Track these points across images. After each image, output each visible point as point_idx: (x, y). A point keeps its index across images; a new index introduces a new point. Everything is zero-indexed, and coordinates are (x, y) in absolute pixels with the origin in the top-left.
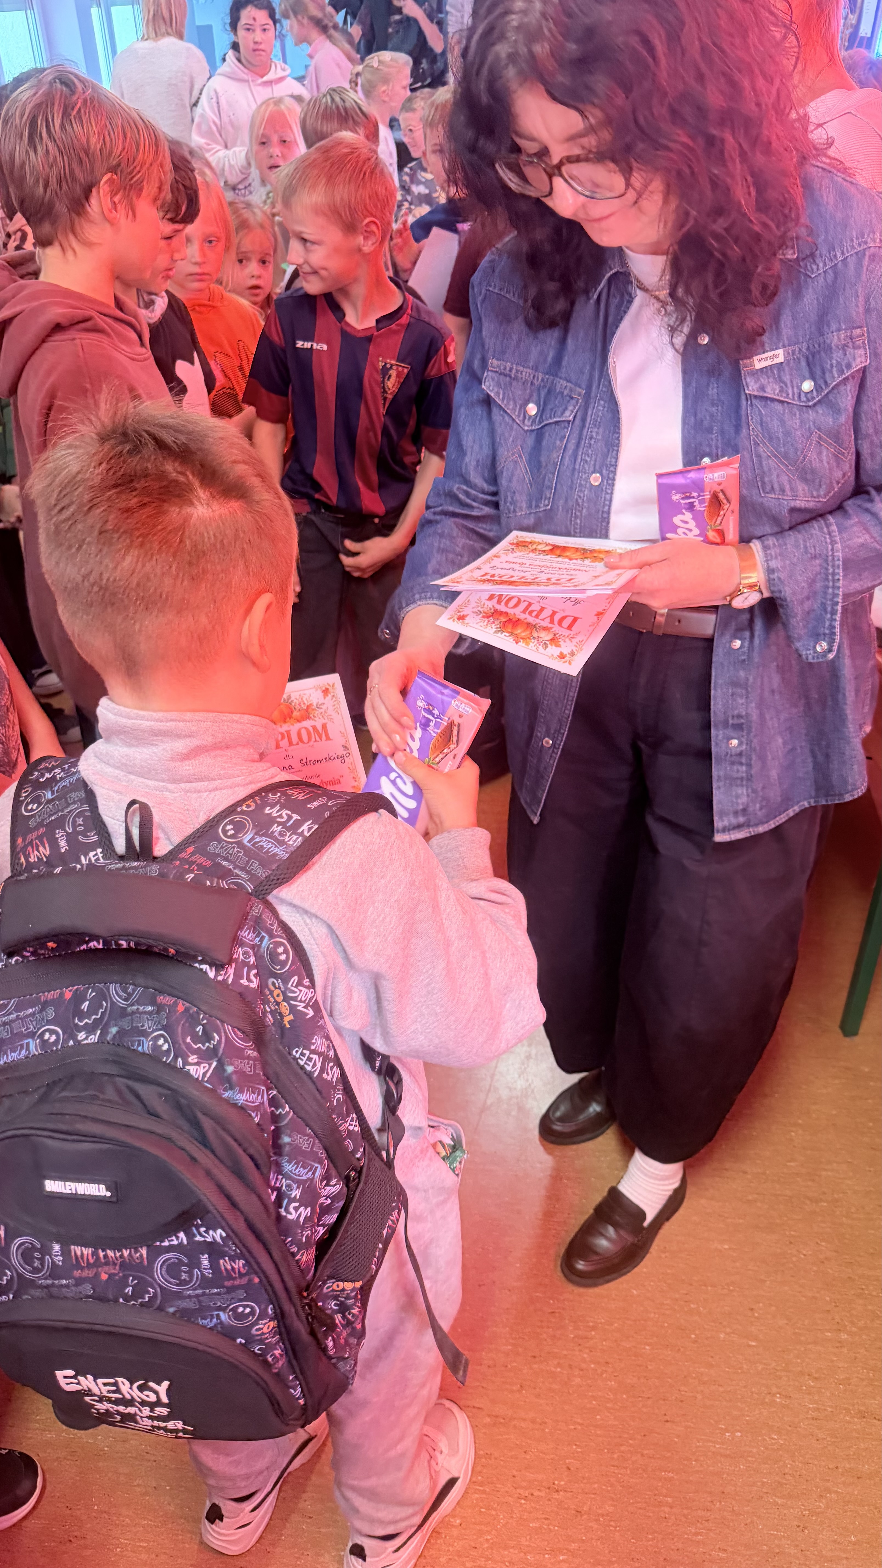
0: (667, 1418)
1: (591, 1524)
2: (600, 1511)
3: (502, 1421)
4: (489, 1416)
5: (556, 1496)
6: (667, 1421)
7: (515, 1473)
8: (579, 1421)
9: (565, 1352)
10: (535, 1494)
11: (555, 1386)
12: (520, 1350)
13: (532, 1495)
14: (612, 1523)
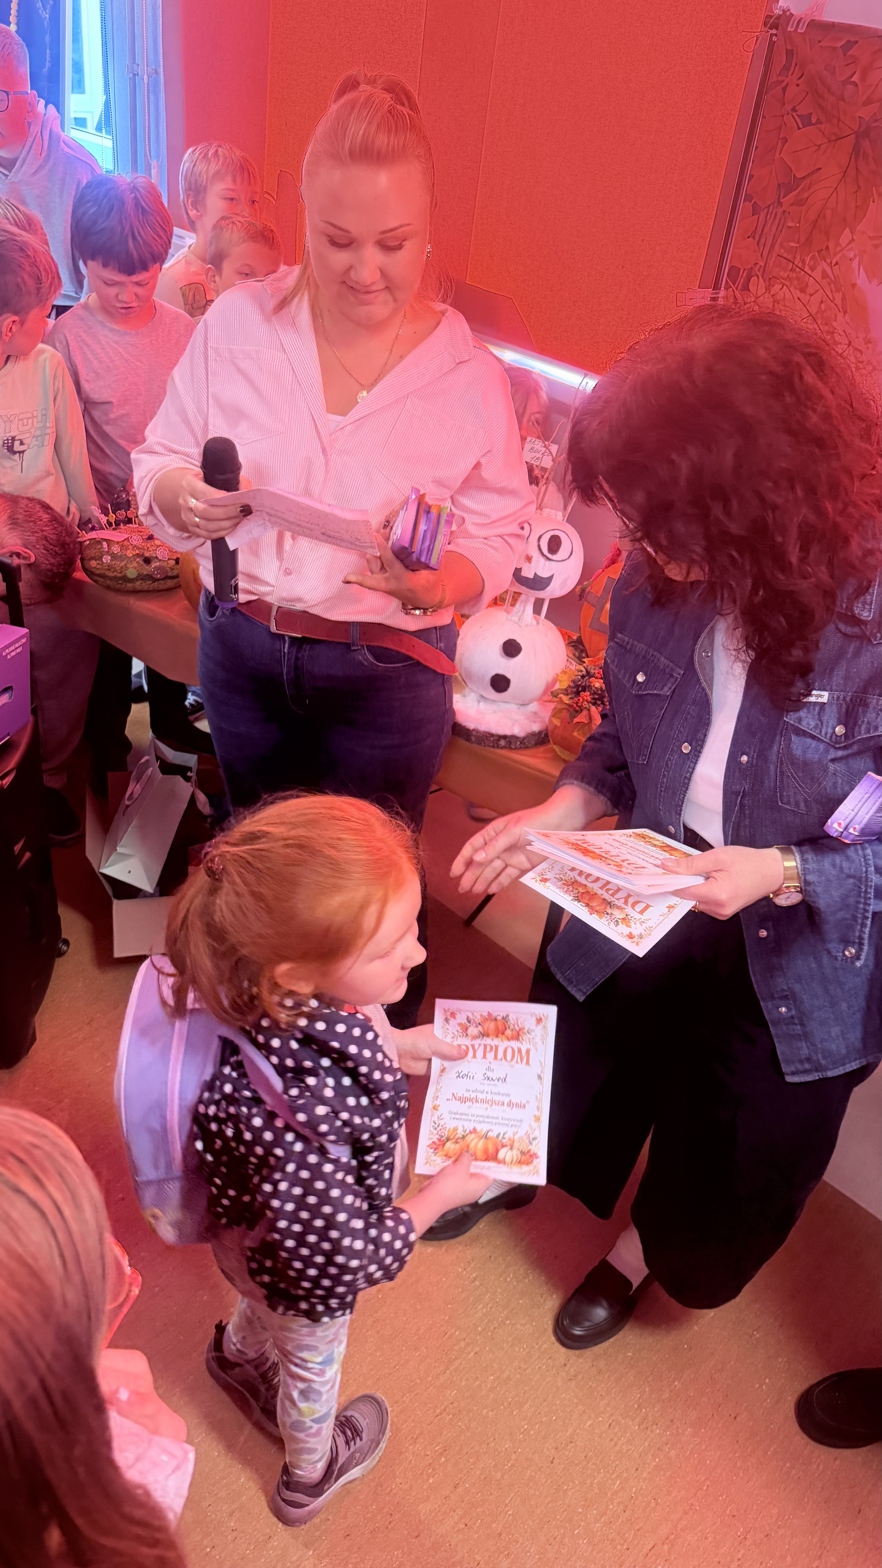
0: (733, 1416)
1: (780, 1534)
2: (774, 1519)
3: (673, 1537)
4: (663, 1544)
5: (748, 1543)
6: (735, 1418)
7: (717, 1559)
8: (703, 1478)
9: (647, 1444)
10: (740, 1557)
11: (668, 1474)
12: (625, 1475)
13: (739, 1560)
14: (786, 1518)
